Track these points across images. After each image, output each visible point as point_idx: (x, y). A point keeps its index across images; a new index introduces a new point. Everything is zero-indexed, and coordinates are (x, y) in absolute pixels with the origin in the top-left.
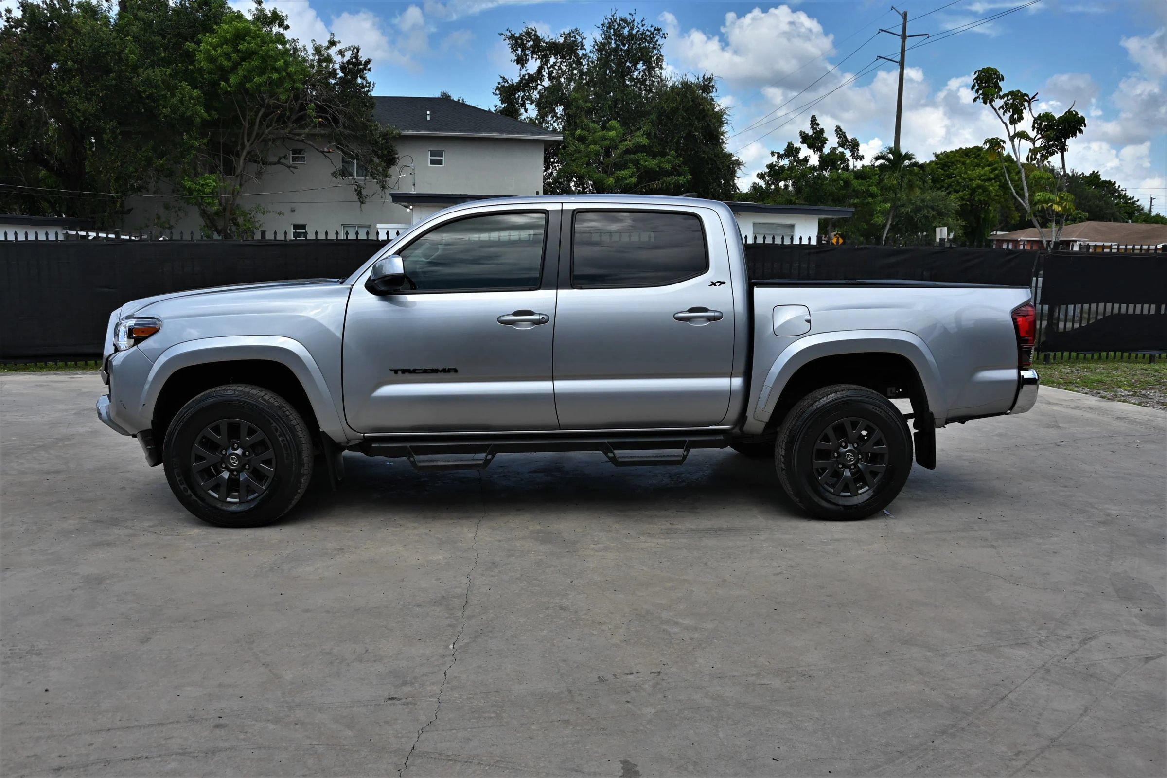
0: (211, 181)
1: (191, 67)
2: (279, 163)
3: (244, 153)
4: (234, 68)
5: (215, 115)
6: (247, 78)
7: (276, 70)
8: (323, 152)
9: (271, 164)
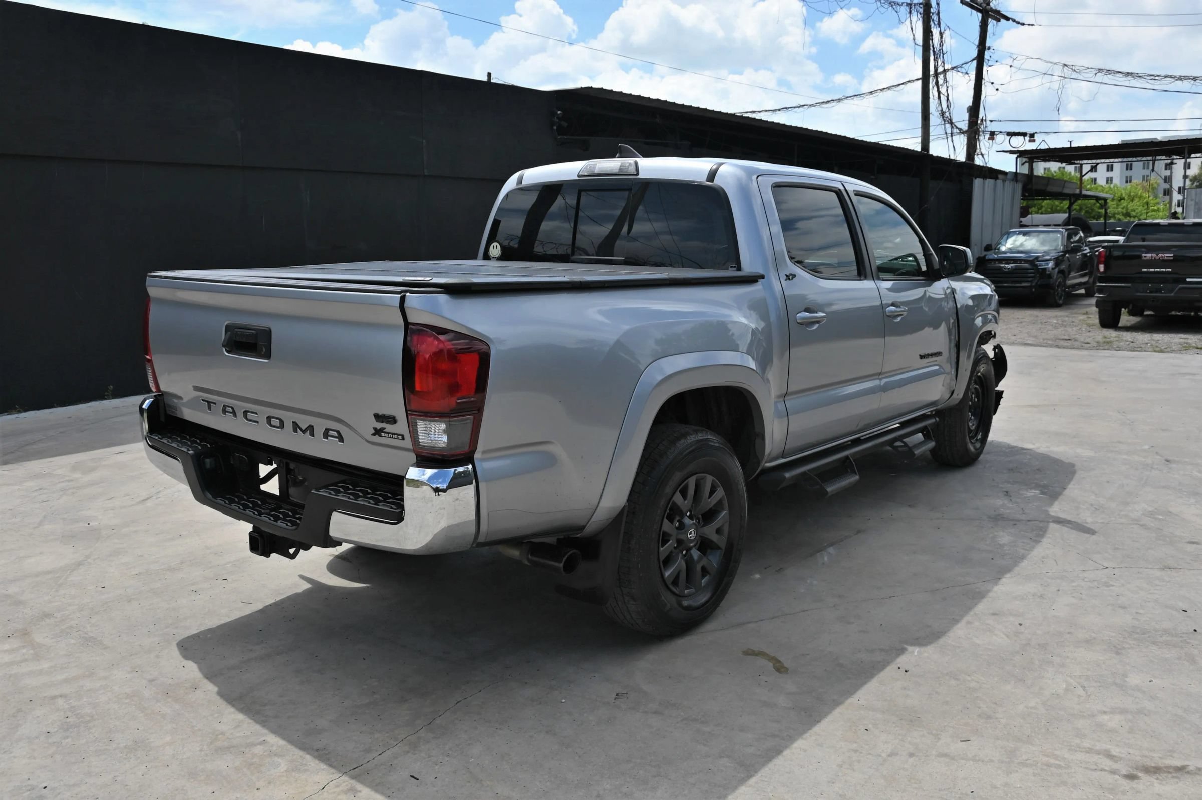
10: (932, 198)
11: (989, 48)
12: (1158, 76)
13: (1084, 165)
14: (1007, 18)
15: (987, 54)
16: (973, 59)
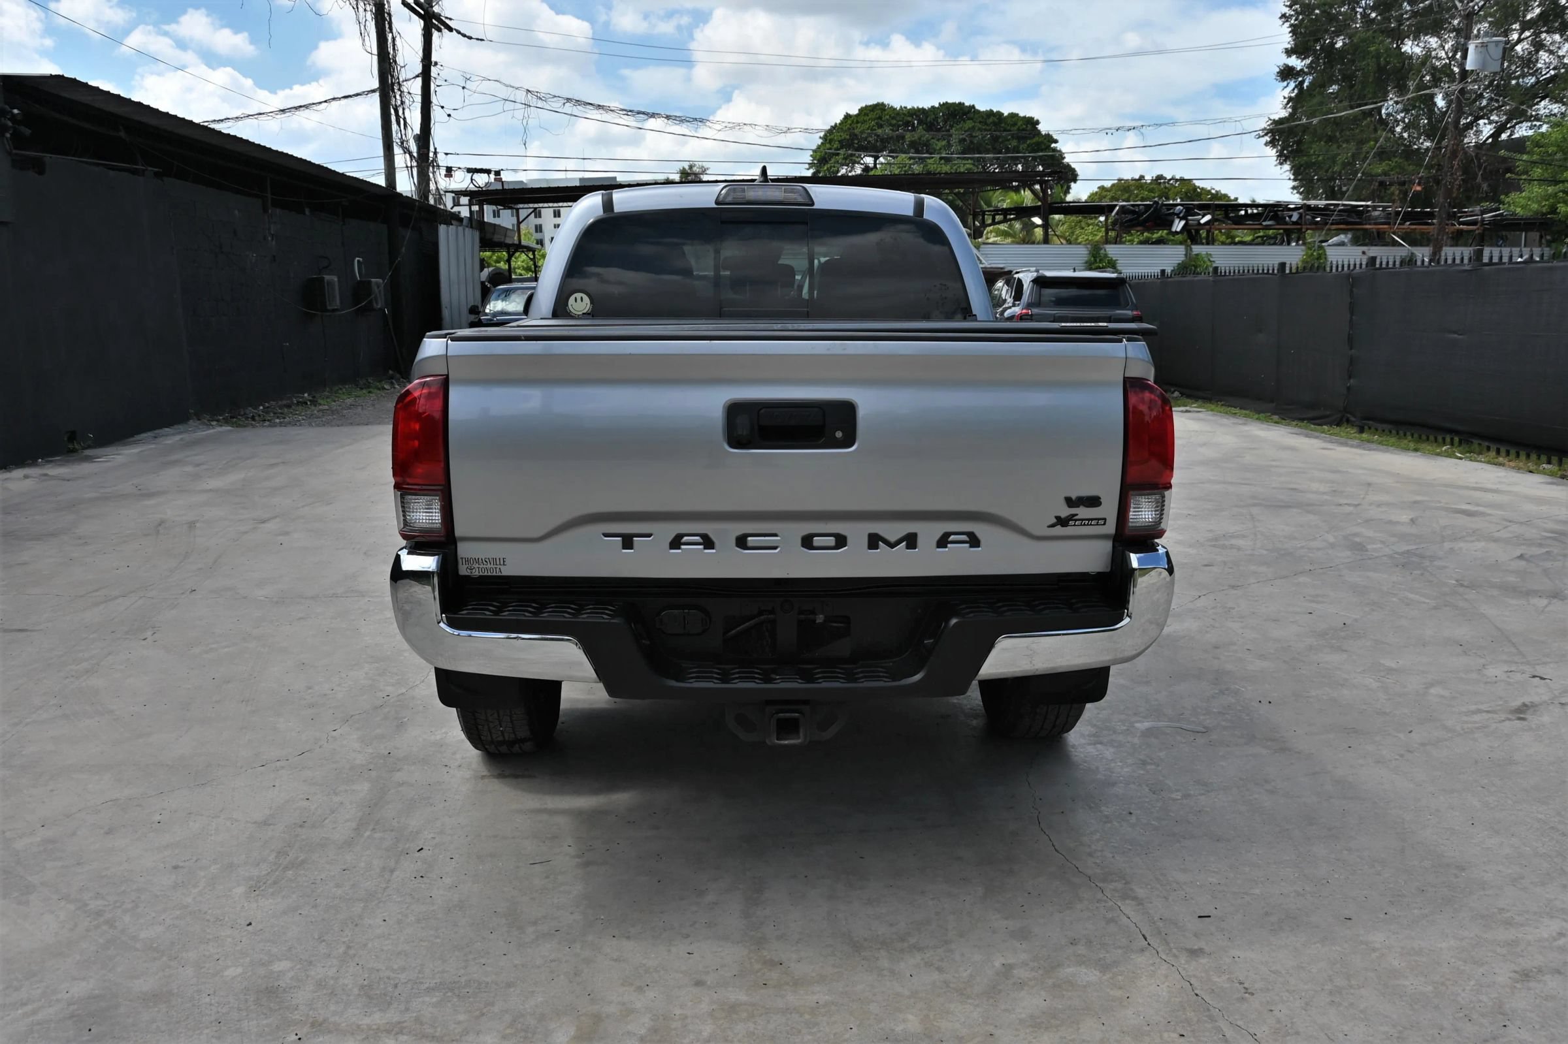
10: (403, 250)
11: (436, 64)
12: (630, 111)
13: (520, 210)
14: (450, 29)
15: (434, 71)
16: (417, 76)
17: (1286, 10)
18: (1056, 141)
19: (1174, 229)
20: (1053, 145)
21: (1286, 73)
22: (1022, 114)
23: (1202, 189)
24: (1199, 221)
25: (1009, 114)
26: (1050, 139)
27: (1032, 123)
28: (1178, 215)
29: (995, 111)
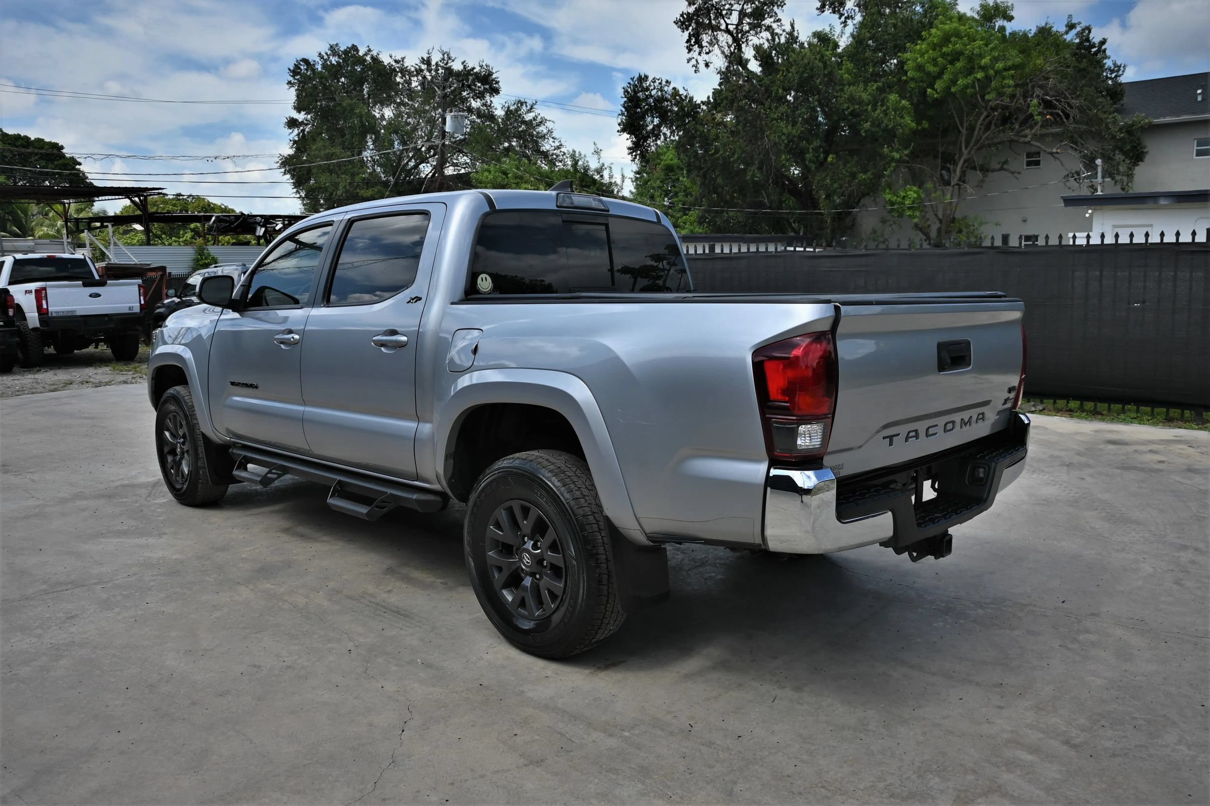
0: (912, 193)
1: (904, 78)
2: (1002, 169)
3: (962, 161)
4: (940, 75)
5: (925, 124)
6: (954, 82)
7: (983, 68)
8: (1051, 154)
9: (993, 171)
17: (291, 79)
18: (80, 164)
19: (257, 234)
20: (78, 167)
21: (292, 123)
22: (47, 140)
23: (215, 204)
24: (274, 228)
25: (35, 139)
26: (74, 162)
27: (57, 148)
28: (259, 224)
29: (22, 135)
